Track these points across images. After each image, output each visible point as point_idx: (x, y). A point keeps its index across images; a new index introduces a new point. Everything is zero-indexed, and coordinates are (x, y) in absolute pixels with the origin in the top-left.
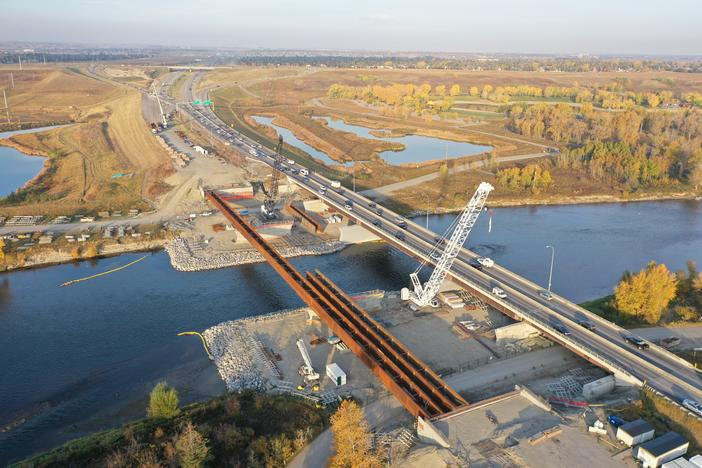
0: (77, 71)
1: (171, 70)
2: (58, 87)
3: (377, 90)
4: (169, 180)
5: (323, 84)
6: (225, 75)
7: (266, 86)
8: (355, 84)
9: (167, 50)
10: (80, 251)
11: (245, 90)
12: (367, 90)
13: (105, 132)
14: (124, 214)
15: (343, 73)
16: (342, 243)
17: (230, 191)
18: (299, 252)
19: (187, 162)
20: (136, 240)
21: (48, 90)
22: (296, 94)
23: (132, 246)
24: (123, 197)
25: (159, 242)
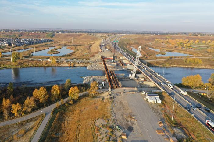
0: (90, 34)
1: (114, 35)
2: (85, 38)
3: (170, 41)
4: (96, 55)
5: (154, 39)
6: (127, 36)
7: (137, 39)
8: (164, 39)
9: (119, 31)
10: (70, 65)
11: (131, 39)
12: (167, 40)
13: (90, 47)
14: (83, 60)
15: (162, 36)
16: (127, 69)
17: (107, 57)
18: (116, 69)
19: (102, 52)
20: (82, 64)
21: (82, 38)
22: (145, 41)
23: (81, 65)
24: (84, 57)
25: (87, 65)
